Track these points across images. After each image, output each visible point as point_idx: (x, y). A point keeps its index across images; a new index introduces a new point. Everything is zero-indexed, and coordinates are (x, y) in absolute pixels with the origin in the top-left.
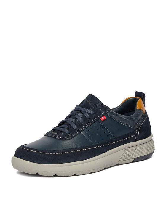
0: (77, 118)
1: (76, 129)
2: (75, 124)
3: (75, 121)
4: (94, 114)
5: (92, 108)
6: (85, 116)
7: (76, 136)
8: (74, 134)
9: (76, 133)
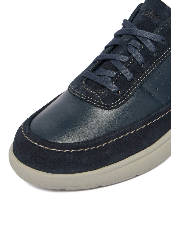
0: (130, 54)
1: (132, 80)
2: (128, 67)
3: (128, 62)
4: (163, 41)
5: (160, 30)
6: (147, 48)
7: (133, 95)
8: (129, 93)
9: (133, 88)
